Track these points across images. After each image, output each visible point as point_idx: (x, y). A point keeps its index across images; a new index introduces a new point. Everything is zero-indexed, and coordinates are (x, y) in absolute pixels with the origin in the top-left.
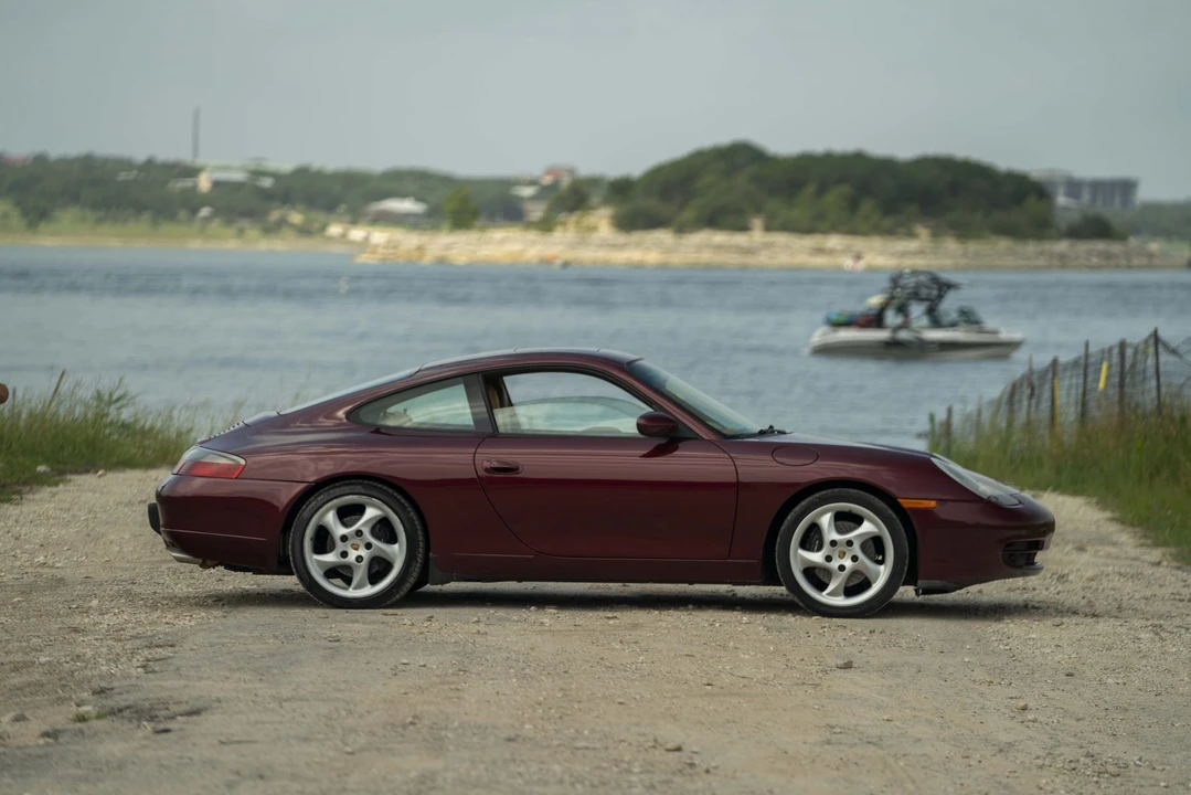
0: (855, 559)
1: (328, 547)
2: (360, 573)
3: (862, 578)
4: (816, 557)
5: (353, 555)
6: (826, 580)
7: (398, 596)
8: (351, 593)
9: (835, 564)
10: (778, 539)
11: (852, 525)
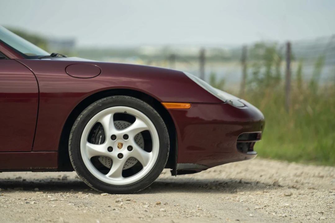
0: (130, 148)
3: (135, 163)
4: (101, 149)
6: (108, 166)
9: (114, 154)
10: (71, 136)
11: (126, 123)
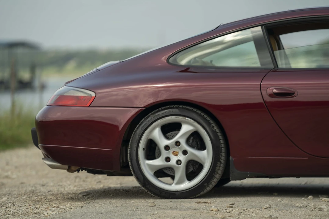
1: (156, 155)
2: (180, 172)
5: (174, 160)
7: (208, 189)
8: (174, 187)
